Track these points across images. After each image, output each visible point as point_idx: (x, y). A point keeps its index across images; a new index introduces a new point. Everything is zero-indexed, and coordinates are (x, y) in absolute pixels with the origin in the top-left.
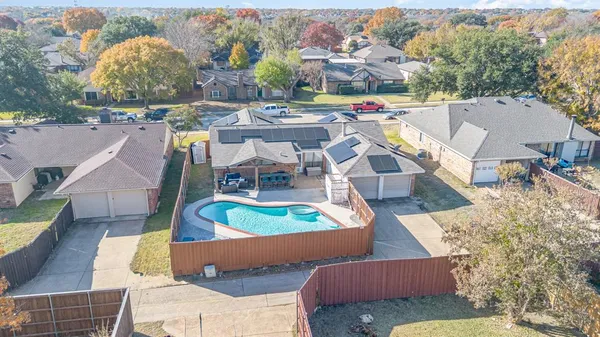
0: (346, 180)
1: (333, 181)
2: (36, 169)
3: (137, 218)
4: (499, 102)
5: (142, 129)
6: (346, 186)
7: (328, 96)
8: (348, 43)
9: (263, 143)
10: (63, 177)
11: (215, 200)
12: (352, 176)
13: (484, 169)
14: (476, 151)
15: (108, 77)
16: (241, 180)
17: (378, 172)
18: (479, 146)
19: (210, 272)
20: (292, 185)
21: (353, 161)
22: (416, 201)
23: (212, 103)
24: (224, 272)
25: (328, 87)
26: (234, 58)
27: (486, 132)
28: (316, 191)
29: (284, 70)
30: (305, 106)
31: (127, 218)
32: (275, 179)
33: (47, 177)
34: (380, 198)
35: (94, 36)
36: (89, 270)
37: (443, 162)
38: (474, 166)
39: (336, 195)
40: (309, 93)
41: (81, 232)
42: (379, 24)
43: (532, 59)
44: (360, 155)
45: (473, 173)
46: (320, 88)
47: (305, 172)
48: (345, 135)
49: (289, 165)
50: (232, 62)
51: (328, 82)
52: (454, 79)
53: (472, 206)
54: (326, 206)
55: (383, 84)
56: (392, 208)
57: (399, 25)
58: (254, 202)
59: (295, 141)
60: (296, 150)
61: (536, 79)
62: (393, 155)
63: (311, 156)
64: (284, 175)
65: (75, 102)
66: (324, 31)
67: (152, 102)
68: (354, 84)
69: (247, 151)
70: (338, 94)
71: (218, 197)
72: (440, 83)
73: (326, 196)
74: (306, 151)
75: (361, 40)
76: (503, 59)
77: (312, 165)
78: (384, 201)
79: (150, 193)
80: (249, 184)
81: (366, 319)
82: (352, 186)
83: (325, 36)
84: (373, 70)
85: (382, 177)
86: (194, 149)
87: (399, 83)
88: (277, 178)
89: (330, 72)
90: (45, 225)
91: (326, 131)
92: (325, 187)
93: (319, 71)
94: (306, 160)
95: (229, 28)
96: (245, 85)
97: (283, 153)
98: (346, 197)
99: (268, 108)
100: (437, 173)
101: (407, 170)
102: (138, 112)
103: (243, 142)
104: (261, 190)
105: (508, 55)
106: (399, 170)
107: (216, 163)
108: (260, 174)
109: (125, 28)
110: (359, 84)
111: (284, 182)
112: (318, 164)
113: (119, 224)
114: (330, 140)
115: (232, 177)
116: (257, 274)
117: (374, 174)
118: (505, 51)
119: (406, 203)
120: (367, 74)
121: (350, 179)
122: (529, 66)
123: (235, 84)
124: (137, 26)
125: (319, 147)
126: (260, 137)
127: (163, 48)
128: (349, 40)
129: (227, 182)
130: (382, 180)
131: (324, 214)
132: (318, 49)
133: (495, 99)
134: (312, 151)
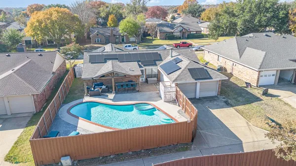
0: (173, 85)
1: (165, 86)
3: (26, 115)
4: (267, 35)
5: (41, 55)
6: (174, 89)
7: (161, 40)
8: (170, 17)
9: (118, 63)
11: (84, 101)
12: (178, 82)
13: (266, 76)
14: (260, 64)
15: (34, 30)
16: (104, 87)
17: (196, 79)
18: (261, 61)
19: (67, 162)
20: (137, 89)
21: (178, 73)
22: (222, 99)
23: (96, 45)
24: (79, 161)
25: (160, 36)
26: (110, 22)
27: (264, 53)
28: (154, 93)
29: (135, 25)
30: (147, 46)
31: (18, 116)
34: (198, 97)
37: (235, 73)
38: (259, 74)
39: (167, 96)
40: (150, 39)
42: (186, 8)
43: (285, 9)
44: (183, 69)
45: (258, 79)
46: (156, 36)
47: (147, 81)
48: (172, 57)
49: (135, 76)
50: (109, 25)
51: (161, 33)
52: (235, 24)
53: (263, 102)
54: (160, 104)
55: (190, 34)
56: (207, 104)
57: (196, 7)
58: (111, 102)
59: (140, 61)
60: (140, 67)
61: (288, 22)
62: (205, 68)
63: (150, 71)
64: (132, 83)
68: (175, 34)
69: (107, 68)
70: (166, 39)
71: (87, 99)
72: (227, 27)
73: (160, 97)
74: (147, 68)
75: (177, 15)
76: (267, 10)
77: (151, 76)
78: (201, 100)
79: (35, 97)
80: (109, 90)
82: (178, 89)
83: (158, 12)
84: (185, 26)
85: (199, 83)
86: (76, 68)
87: (199, 33)
88: (127, 85)
89: (161, 28)
91: (160, 55)
92: (159, 91)
93: (155, 27)
94: (147, 74)
95: (107, 7)
96: (114, 35)
97: (131, 69)
98: (174, 97)
99: (126, 46)
100: (232, 80)
101: (216, 78)
103: (106, 62)
104: (116, 93)
105: (270, 8)
106: (211, 78)
107: (85, 76)
108: (115, 83)
110: (177, 34)
111: (132, 88)
112: (155, 76)
114: (162, 60)
115: (98, 85)
116: (105, 162)
117: (194, 81)
118: (268, 5)
119: (215, 100)
120: (181, 28)
121: (177, 85)
122: (283, 14)
123: (109, 34)
125: (156, 65)
126: (117, 59)
127: (66, 13)
128: (171, 16)
129: (94, 88)
130: (198, 85)
131: (159, 110)
132: (155, 18)
133: (264, 34)
134: (150, 67)
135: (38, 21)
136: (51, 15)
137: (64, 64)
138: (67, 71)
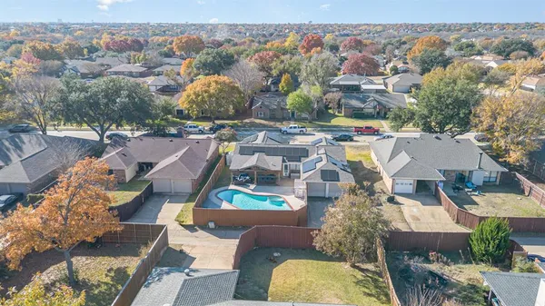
0: (305, 183)
2: (139, 163)
3: (185, 194)
4: (437, 138)
5: (197, 143)
6: (305, 187)
7: (343, 118)
9: (264, 156)
10: (152, 168)
11: (229, 188)
12: (308, 181)
13: (402, 184)
14: (396, 171)
15: (189, 102)
16: (247, 178)
17: (324, 180)
18: (400, 169)
19: (212, 225)
20: (277, 184)
21: (312, 172)
23: (258, 121)
24: (220, 227)
25: (346, 112)
26: (283, 85)
27: (410, 159)
28: (290, 189)
29: (306, 100)
30: (322, 126)
31: (180, 194)
32: (266, 179)
33: (144, 167)
34: (327, 196)
35: (190, 63)
36: (156, 218)
38: (393, 182)
40: (331, 115)
41: (156, 199)
42: (420, 52)
45: (393, 186)
47: (289, 176)
48: (318, 154)
49: (275, 171)
50: (281, 88)
51: (346, 108)
54: (291, 198)
58: (251, 192)
59: (285, 156)
60: (285, 161)
62: (338, 170)
63: (294, 166)
64: (273, 177)
65: (169, 116)
66: (363, 61)
67: (218, 119)
68: (365, 111)
71: (232, 187)
73: (294, 192)
74: (291, 163)
75: (402, 65)
77: (295, 172)
78: (329, 199)
79: (193, 181)
80: (251, 181)
81: (276, 254)
83: (363, 65)
85: (328, 183)
86: (227, 156)
88: (268, 178)
90: (138, 193)
91: (308, 151)
94: (291, 169)
95: (282, 62)
96: (282, 108)
97: (274, 163)
101: (343, 181)
102: (206, 125)
103: (253, 154)
104: (258, 185)
106: (338, 180)
107: (233, 167)
108: (257, 175)
109: (211, 59)
110: (369, 111)
111: (272, 181)
112: (298, 172)
113: (174, 197)
114: (307, 156)
115: (243, 176)
117: (321, 181)
120: (376, 103)
121: (307, 183)
123: (275, 107)
124: (220, 56)
126: (265, 151)
128: (391, 65)
129: (239, 178)
130: (327, 185)
131: (287, 203)
132: (355, 75)
133: (434, 135)
134: (295, 163)
135: (195, 93)
136: (209, 85)
137: (217, 149)
138: (220, 156)
